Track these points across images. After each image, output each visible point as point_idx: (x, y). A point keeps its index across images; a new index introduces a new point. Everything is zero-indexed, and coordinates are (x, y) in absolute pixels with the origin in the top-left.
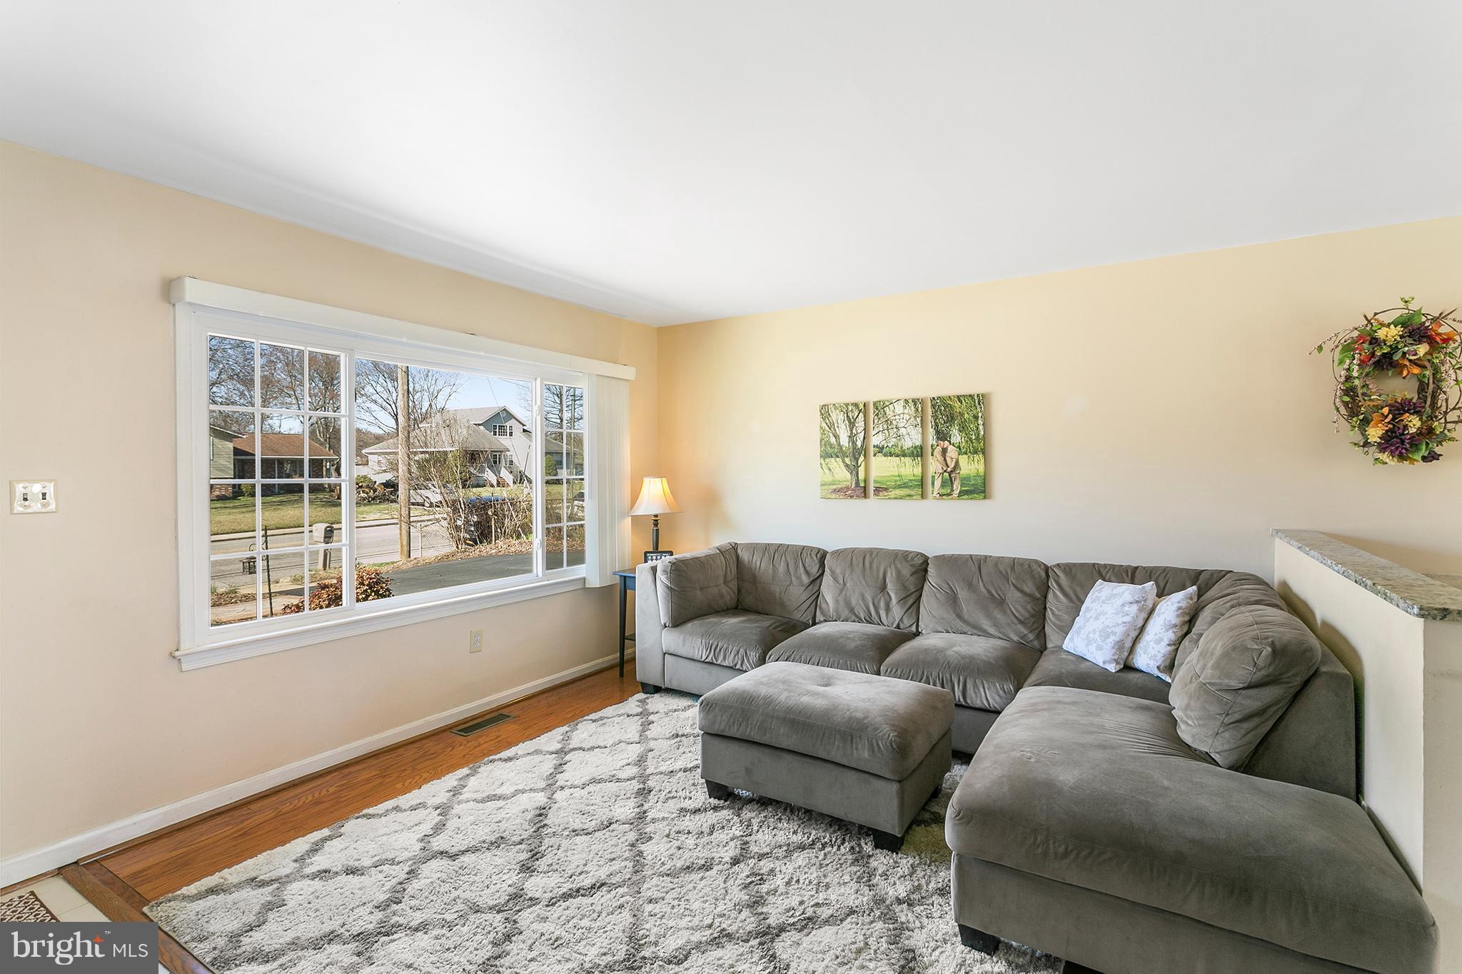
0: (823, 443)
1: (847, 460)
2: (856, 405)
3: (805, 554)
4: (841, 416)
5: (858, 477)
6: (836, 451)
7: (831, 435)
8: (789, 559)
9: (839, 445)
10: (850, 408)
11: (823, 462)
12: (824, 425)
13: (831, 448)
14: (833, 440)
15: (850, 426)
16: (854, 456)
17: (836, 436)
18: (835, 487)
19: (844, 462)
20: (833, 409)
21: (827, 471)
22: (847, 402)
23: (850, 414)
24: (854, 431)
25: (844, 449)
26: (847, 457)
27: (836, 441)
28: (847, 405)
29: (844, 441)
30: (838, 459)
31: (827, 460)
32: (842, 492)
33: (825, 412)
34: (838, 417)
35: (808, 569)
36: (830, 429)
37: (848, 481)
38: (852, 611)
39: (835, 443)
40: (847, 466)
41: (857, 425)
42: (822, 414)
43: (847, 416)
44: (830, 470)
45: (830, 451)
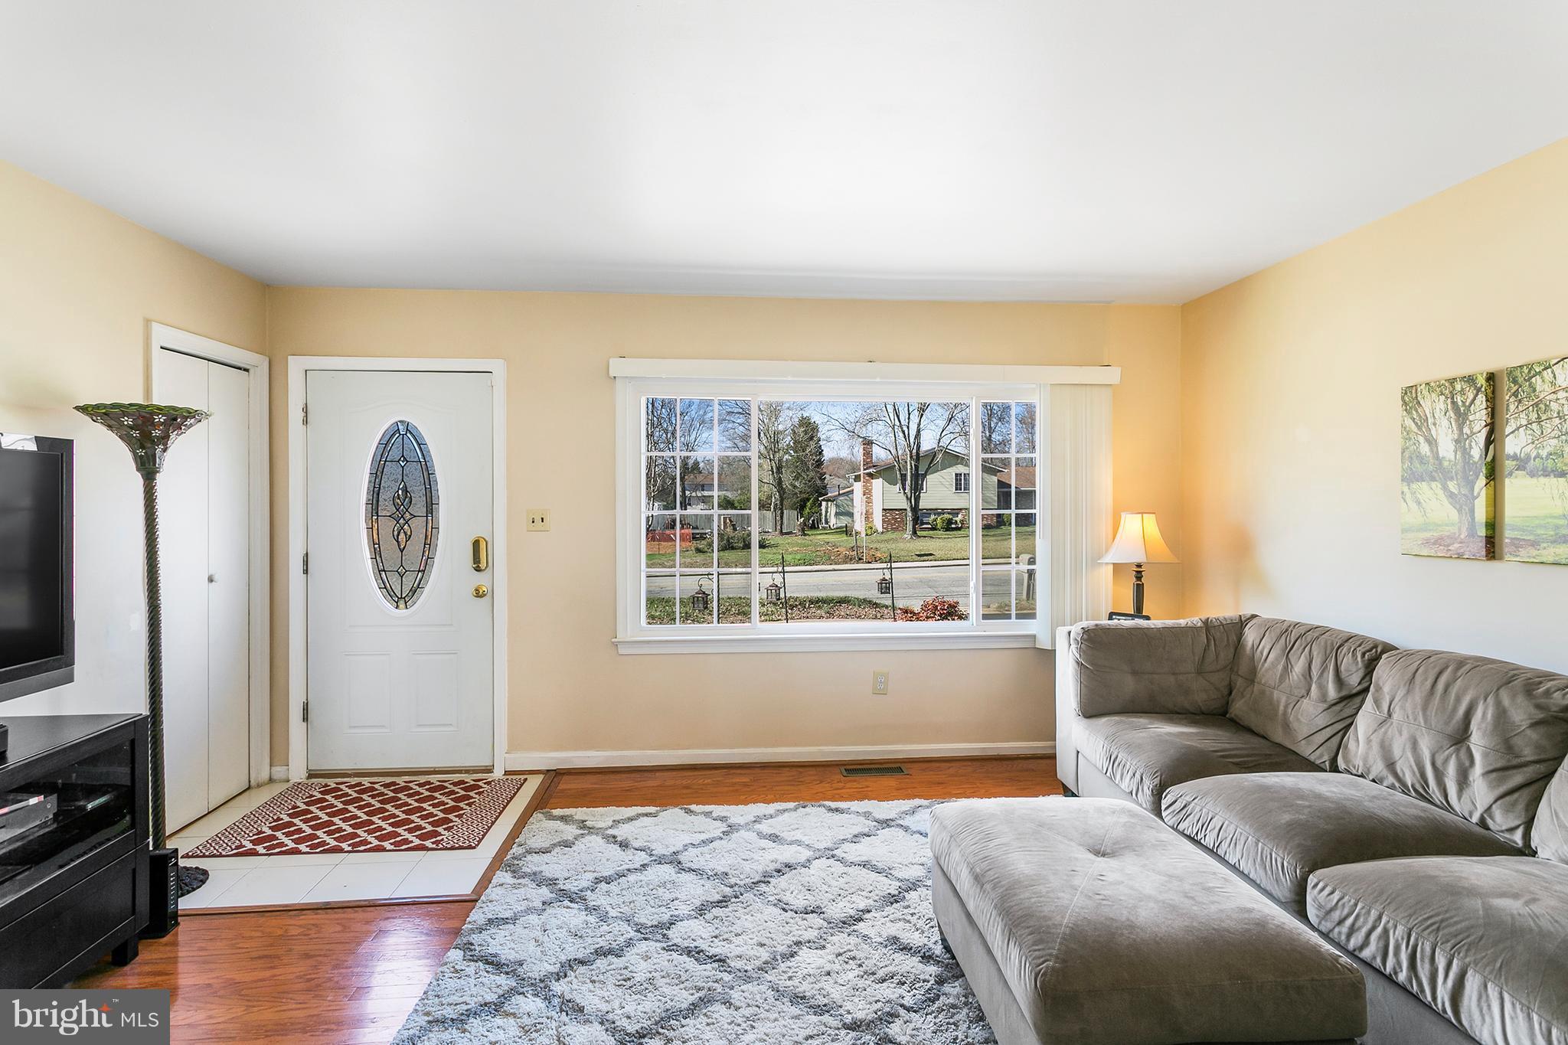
0: (1407, 454)
1: (1452, 486)
2: (1470, 380)
3: (1345, 649)
4: (1441, 404)
5: (1473, 519)
6: (1431, 468)
7: (1421, 439)
8: (1315, 653)
9: (1436, 456)
10: (1458, 387)
11: (1406, 489)
12: (1409, 422)
13: (1421, 463)
14: (1425, 449)
15: (1457, 421)
16: (1466, 478)
17: (1432, 442)
18: (1427, 535)
19: (1445, 488)
20: (1425, 392)
21: (1413, 506)
22: (1451, 375)
23: (1459, 399)
24: (1466, 430)
25: (1446, 464)
26: (1452, 479)
27: (1431, 450)
28: (1452, 381)
29: (1447, 448)
30: (1434, 484)
31: (1414, 486)
32: (1443, 549)
33: (1410, 398)
34: (1434, 406)
35: (1344, 675)
36: (1419, 428)
37: (1453, 524)
38: (1391, 766)
39: (1428, 454)
40: (1451, 496)
41: (1471, 418)
42: (1405, 403)
43: (1454, 403)
44: (1419, 503)
45: (1418, 467)
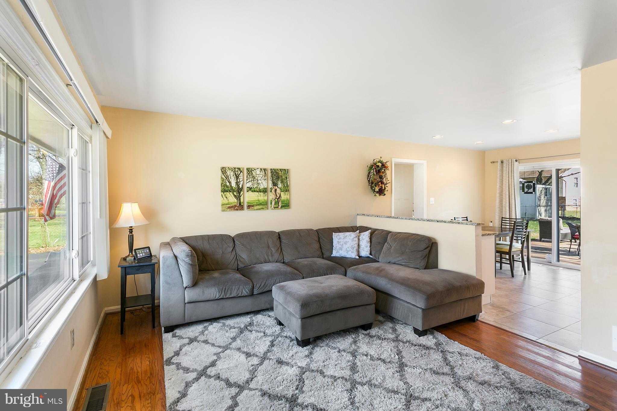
0: (223, 185)
1: (235, 193)
2: (239, 169)
4: (232, 173)
5: (240, 201)
6: (230, 189)
7: (227, 181)
9: (231, 186)
10: (236, 170)
11: (223, 194)
12: (223, 177)
13: (227, 187)
14: (228, 184)
15: (236, 178)
16: (238, 191)
17: (230, 182)
18: (229, 206)
19: (233, 194)
20: (228, 170)
21: (225, 198)
22: (235, 167)
23: (236, 173)
24: (238, 180)
25: (233, 188)
26: (235, 192)
27: (230, 184)
28: (235, 168)
29: (234, 185)
30: (230, 193)
31: (225, 193)
32: (232, 208)
33: (224, 170)
34: (230, 173)
36: (226, 178)
37: (236, 203)
39: (229, 185)
40: (235, 196)
41: (239, 178)
42: (222, 171)
43: (235, 173)
44: (227, 198)
45: (226, 189)
